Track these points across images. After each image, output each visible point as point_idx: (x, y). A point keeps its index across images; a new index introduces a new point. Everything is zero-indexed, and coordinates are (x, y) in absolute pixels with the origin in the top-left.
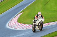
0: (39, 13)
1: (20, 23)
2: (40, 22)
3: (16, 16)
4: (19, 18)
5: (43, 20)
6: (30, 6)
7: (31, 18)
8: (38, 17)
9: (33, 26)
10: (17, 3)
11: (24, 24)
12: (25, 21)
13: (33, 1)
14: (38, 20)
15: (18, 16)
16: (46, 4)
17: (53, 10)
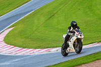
6: (27, 18)
7: (25, 37)
13: (32, 10)
15: (6, 32)
16: (51, 17)
17: (60, 28)
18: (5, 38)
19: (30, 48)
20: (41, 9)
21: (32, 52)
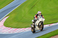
0: (39, 12)
1: (6, 27)
2: (40, 22)
3: (2, 20)
4: (5, 21)
5: (44, 20)
8: (38, 16)
9: (33, 26)
10: (3, 6)
11: (10, 28)
12: (11, 25)
14: (38, 20)
15: (4, 20)
18: (4, 23)
19: (22, 28)
20: (25, 3)
21: (24, 30)
